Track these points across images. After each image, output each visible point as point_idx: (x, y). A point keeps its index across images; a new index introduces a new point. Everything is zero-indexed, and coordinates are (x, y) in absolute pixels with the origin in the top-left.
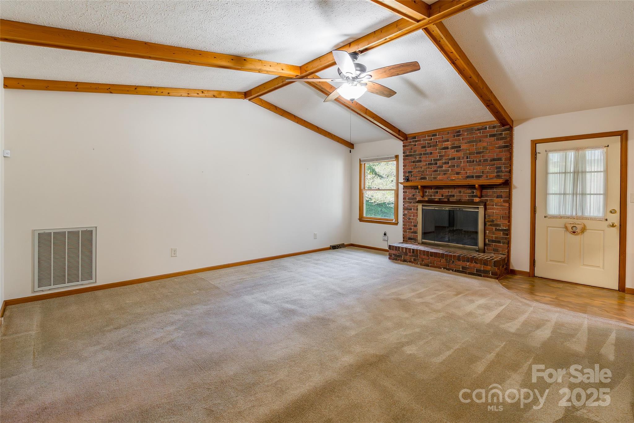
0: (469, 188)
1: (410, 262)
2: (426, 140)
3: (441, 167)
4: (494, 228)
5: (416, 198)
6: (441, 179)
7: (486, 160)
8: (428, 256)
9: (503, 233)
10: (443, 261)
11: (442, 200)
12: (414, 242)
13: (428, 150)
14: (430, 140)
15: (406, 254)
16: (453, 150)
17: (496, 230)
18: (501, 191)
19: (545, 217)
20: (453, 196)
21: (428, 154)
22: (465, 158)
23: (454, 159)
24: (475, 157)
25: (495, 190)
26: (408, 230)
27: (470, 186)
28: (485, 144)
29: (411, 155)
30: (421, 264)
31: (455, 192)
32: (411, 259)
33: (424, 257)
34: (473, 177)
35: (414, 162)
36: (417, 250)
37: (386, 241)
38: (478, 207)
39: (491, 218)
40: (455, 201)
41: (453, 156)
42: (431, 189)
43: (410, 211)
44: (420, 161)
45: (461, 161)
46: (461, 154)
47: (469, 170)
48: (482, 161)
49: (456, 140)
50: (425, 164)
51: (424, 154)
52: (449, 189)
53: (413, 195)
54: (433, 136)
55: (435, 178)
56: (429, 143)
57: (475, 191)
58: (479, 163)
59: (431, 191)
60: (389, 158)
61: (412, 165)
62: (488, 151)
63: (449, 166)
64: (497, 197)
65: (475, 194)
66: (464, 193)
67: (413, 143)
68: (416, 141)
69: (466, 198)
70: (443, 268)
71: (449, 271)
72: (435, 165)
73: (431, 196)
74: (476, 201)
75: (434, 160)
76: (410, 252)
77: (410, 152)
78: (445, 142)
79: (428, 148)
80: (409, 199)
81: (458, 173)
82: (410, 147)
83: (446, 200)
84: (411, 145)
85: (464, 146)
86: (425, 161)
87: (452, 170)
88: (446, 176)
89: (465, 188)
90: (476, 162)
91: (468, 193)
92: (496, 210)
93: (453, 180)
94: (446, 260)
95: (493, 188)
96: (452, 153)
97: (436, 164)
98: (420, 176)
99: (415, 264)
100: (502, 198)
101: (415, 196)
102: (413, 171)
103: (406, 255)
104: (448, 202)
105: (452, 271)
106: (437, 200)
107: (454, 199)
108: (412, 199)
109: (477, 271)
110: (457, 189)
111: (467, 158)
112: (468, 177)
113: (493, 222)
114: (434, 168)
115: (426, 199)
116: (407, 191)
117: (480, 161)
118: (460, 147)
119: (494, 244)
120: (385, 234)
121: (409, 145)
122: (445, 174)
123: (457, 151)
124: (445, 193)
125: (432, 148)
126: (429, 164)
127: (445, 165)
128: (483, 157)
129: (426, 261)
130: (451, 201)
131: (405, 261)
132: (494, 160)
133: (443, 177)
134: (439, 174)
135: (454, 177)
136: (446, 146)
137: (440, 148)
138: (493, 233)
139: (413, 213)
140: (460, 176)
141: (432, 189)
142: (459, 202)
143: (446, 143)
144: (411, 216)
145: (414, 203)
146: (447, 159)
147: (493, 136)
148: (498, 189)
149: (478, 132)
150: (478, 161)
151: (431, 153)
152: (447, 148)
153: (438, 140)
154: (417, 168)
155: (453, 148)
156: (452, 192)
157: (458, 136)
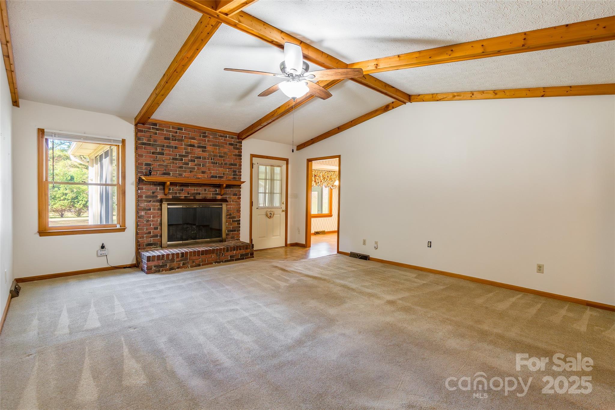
0: (213, 187)
1: (178, 268)
2: (170, 131)
3: (188, 164)
4: (232, 220)
5: (157, 196)
6: (186, 177)
7: (226, 164)
8: (199, 255)
9: (237, 223)
10: (213, 256)
11: (188, 198)
12: (155, 248)
13: (173, 143)
14: (175, 133)
15: (173, 260)
16: (199, 149)
17: (233, 221)
18: (236, 191)
19: (257, 208)
20: (199, 194)
21: (172, 147)
22: (210, 159)
23: (200, 158)
24: (218, 160)
25: (232, 189)
26: (145, 235)
27: (214, 185)
28: (226, 150)
29: (149, 144)
30: (192, 267)
31: (200, 190)
32: (179, 264)
33: (194, 258)
34: (216, 177)
35: (153, 153)
36: (187, 253)
37: (104, 256)
38: (222, 204)
39: (230, 212)
40: (201, 198)
41: (199, 155)
42: (175, 186)
43: (149, 212)
44: (163, 154)
45: (206, 161)
46: (206, 154)
47: (214, 170)
48: (223, 164)
49: (202, 140)
50: (169, 158)
51: (167, 147)
52: (195, 187)
53: (153, 193)
54: (178, 130)
55: (181, 175)
56: (174, 135)
57: (217, 189)
58: (221, 165)
59: (175, 188)
60: (112, 141)
61: (151, 157)
62: (228, 156)
63: (196, 165)
64: (234, 194)
65: (217, 192)
66: (209, 191)
67: (152, 131)
68: (157, 129)
69: (210, 196)
70: (214, 262)
71: (220, 264)
72: (180, 161)
73: (176, 193)
74: (218, 199)
75: (180, 156)
76: (178, 257)
77: (149, 140)
78: (192, 139)
79: (173, 141)
80: (146, 197)
81: (203, 172)
82: (148, 134)
83: (192, 198)
84: (150, 131)
85: (209, 148)
86: (170, 155)
87: (198, 168)
88: (192, 174)
89: (210, 186)
90: (219, 164)
91: (212, 192)
92: (232, 206)
93: (199, 178)
94: (217, 254)
95: (231, 187)
96: (198, 152)
97: (182, 160)
98: (163, 171)
99: (184, 268)
100: (237, 196)
101: (155, 194)
102: (153, 164)
103: (173, 262)
104: (195, 200)
105: (222, 263)
106: (183, 198)
107: (200, 197)
108: (153, 197)
109: (241, 255)
110: (203, 187)
111: (212, 160)
112: (212, 177)
113: (231, 215)
114: (179, 163)
115: (170, 197)
116: (144, 187)
117: (222, 163)
118: (205, 147)
119: (231, 233)
120: (103, 247)
121: (147, 131)
122: (191, 172)
123: (203, 151)
124: (191, 191)
125: (177, 142)
126: (173, 159)
127: (192, 163)
128: (224, 160)
129: (197, 262)
130: (198, 198)
131: (171, 269)
132: (232, 164)
133: (189, 175)
134: (185, 172)
135: (200, 175)
136: (192, 143)
137: (186, 144)
138: (231, 224)
139: (152, 213)
140: (206, 175)
141: (177, 186)
142: (205, 200)
143: (193, 141)
144: (150, 217)
145: (154, 202)
146: (193, 157)
147: (231, 144)
148: (234, 188)
149: (221, 138)
150: (220, 163)
151: (176, 148)
152: (193, 146)
153: (184, 135)
154: (158, 160)
155: (199, 147)
156: (197, 190)
157: (204, 137)
